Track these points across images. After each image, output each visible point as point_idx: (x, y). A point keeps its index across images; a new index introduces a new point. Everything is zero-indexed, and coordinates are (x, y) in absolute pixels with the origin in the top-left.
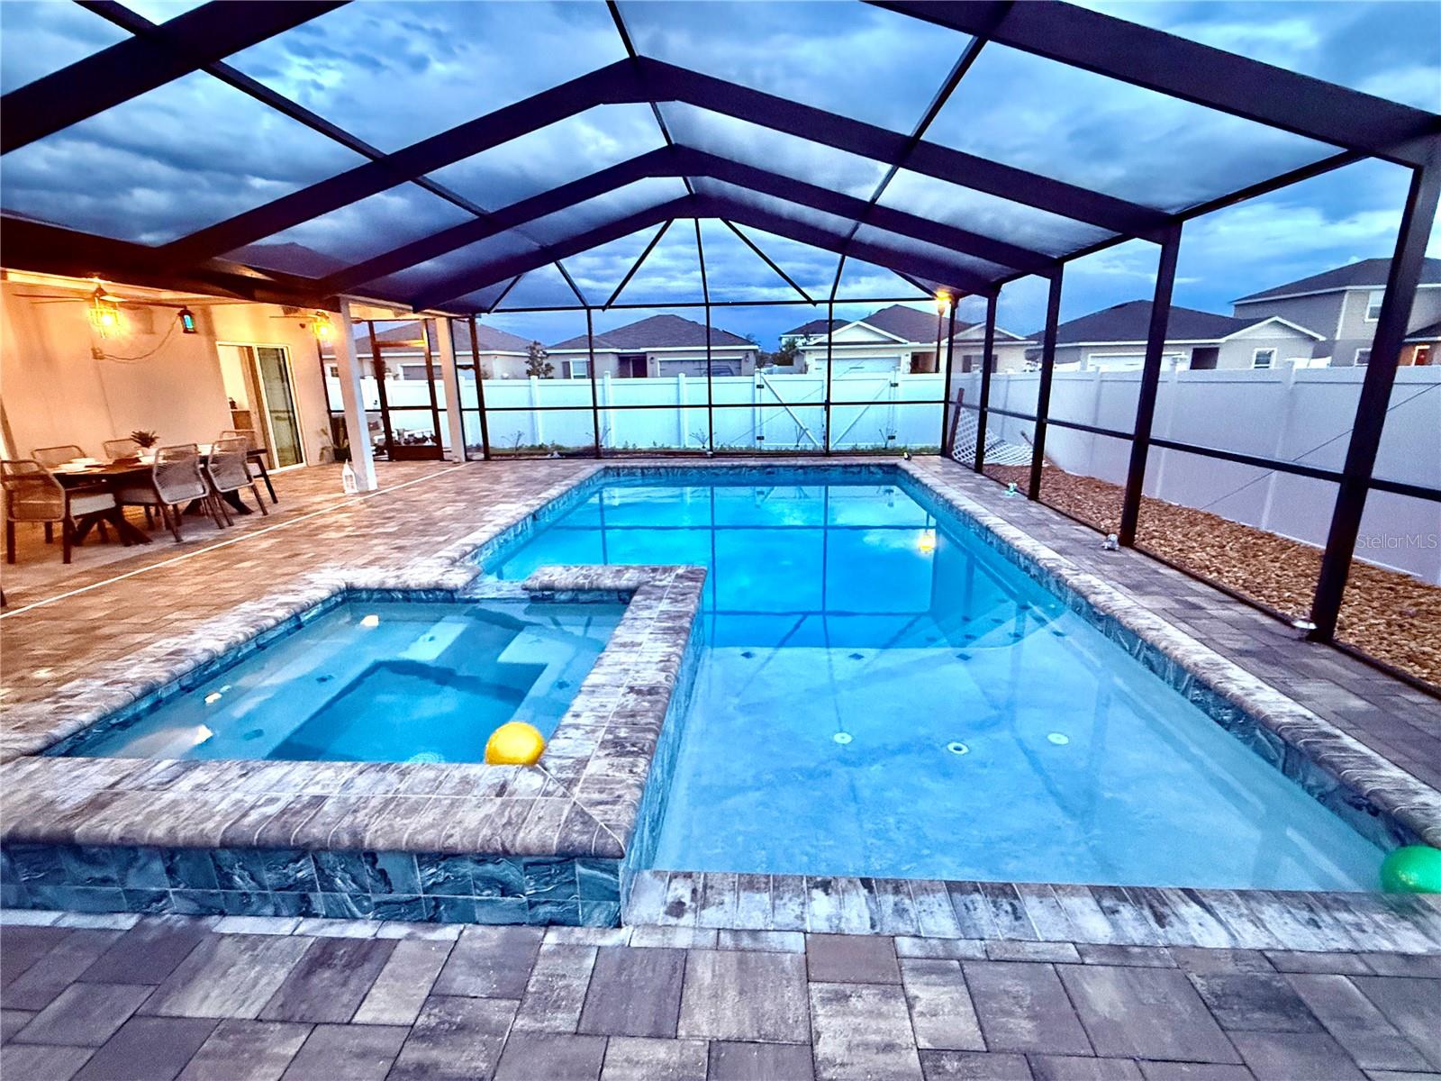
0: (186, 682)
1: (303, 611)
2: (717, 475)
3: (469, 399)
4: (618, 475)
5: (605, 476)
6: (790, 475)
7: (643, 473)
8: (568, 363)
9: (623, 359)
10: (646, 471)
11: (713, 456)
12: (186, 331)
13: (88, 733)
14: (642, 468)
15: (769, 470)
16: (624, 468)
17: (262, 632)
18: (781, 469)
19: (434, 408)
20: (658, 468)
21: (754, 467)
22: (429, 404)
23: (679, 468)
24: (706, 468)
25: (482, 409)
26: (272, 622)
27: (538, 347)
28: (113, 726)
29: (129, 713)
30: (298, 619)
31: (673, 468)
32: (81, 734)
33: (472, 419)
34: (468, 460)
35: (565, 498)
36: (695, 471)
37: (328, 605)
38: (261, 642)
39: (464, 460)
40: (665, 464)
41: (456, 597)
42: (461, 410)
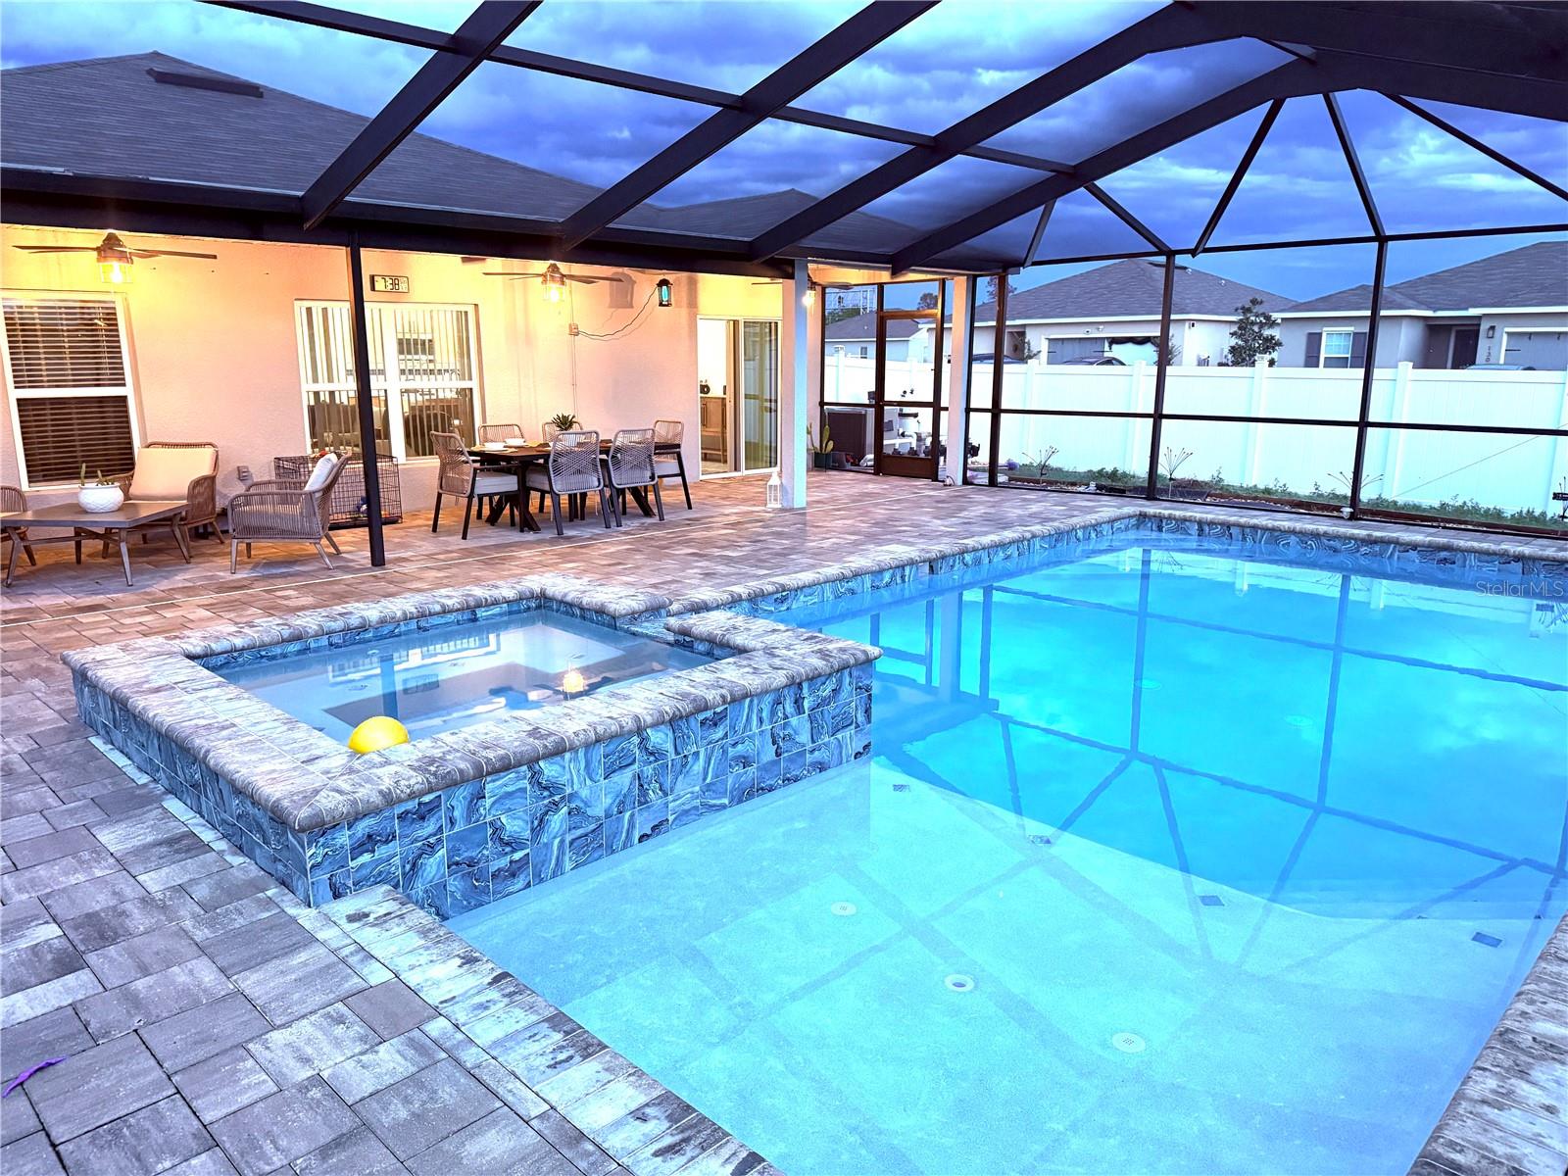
0: (336, 640)
1: (479, 606)
2: (1335, 551)
3: (982, 397)
4: (1160, 529)
5: (1137, 527)
6: (1490, 570)
7: (1201, 530)
8: (1320, 334)
9: (1435, 330)
10: (1206, 528)
11: (1353, 517)
12: (661, 305)
13: (240, 656)
14: (1200, 523)
15: (1443, 554)
16: (1170, 518)
17: (422, 615)
18: (1472, 559)
19: (936, 406)
20: (1228, 526)
21: (1414, 547)
22: (930, 399)
23: (1265, 529)
24: (1316, 535)
25: (996, 411)
26: (438, 608)
27: (1257, 309)
28: (262, 657)
29: (278, 650)
30: (474, 613)
31: (1255, 528)
32: (235, 654)
33: (981, 425)
34: (966, 481)
35: (1012, 550)
36: (1293, 539)
37: (515, 608)
38: (423, 624)
39: (960, 481)
40: (1243, 520)
41: (618, 625)
42: (968, 410)
